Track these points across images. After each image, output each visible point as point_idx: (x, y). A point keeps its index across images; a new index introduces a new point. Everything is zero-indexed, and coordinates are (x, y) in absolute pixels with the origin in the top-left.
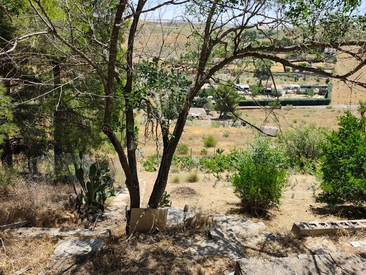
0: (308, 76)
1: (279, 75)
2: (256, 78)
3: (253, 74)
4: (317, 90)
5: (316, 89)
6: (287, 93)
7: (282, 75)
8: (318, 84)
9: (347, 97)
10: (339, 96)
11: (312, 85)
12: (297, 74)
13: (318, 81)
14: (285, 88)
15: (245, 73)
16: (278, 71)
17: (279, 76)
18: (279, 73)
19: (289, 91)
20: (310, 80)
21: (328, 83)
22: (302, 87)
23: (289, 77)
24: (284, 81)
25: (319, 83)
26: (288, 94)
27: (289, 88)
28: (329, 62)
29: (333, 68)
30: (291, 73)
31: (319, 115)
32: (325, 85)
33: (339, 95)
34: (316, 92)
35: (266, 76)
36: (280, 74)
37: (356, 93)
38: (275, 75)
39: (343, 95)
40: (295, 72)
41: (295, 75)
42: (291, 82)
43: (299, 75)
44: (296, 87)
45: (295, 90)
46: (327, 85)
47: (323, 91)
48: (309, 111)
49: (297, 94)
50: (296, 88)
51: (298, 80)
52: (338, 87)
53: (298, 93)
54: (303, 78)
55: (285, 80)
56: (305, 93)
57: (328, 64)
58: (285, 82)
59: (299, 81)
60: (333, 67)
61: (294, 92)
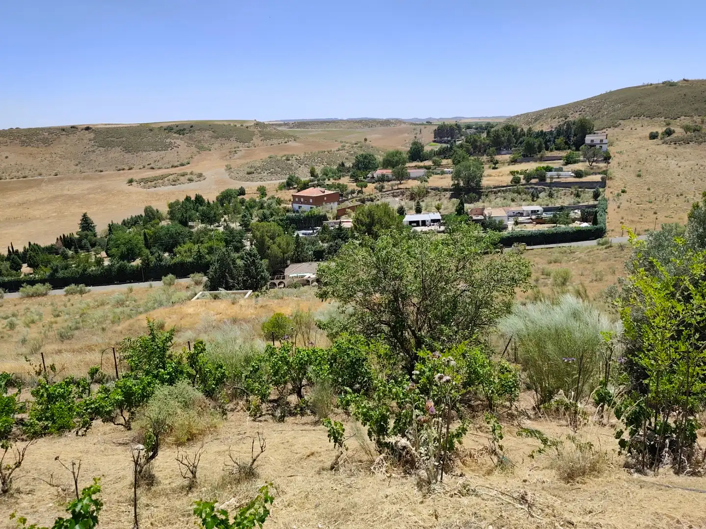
0: (556, 189)
1: (499, 191)
2: (454, 200)
3: (448, 194)
4: (578, 213)
5: (576, 211)
6: (517, 223)
7: (506, 191)
8: (579, 203)
9: (639, 222)
10: (623, 221)
11: (566, 204)
12: (536, 186)
13: (578, 196)
14: (512, 214)
15: (433, 192)
16: (497, 184)
17: (499, 194)
18: (499, 187)
19: (521, 219)
20: (562, 197)
21: (599, 198)
22: (546, 210)
23: (519, 194)
24: (509, 202)
25: (579, 200)
26: (519, 226)
27: (521, 214)
28: (596, 161)
29: (604, 171)
30: (523, 185)
31: (580, 258)
32: (592, 202)
33: (622, 218)
34: (576, 217)
35: (474, 194)
36: (502, 189)
37: (655, 213)
38: (492, 191)
39: (630, 218)
40: (531, 184)
41: (532, 188)
42: (524, 203)
43: (540, 187)
44: (535, 211)
45: (534, 217)
46: (596, 203)
47: (589, 213)
48: (561, 252)
49: (537, 223)
50: (533, 212)
51: (538, 197)
52: (618, 204)
53: (540, 221)
54: (548, 192)
55: (513, 200)
56: (553, 221)
57: (594, 164)
58: (513, 204)
59: (539, 200)
60: (605, 169)
61: (530, 220)
